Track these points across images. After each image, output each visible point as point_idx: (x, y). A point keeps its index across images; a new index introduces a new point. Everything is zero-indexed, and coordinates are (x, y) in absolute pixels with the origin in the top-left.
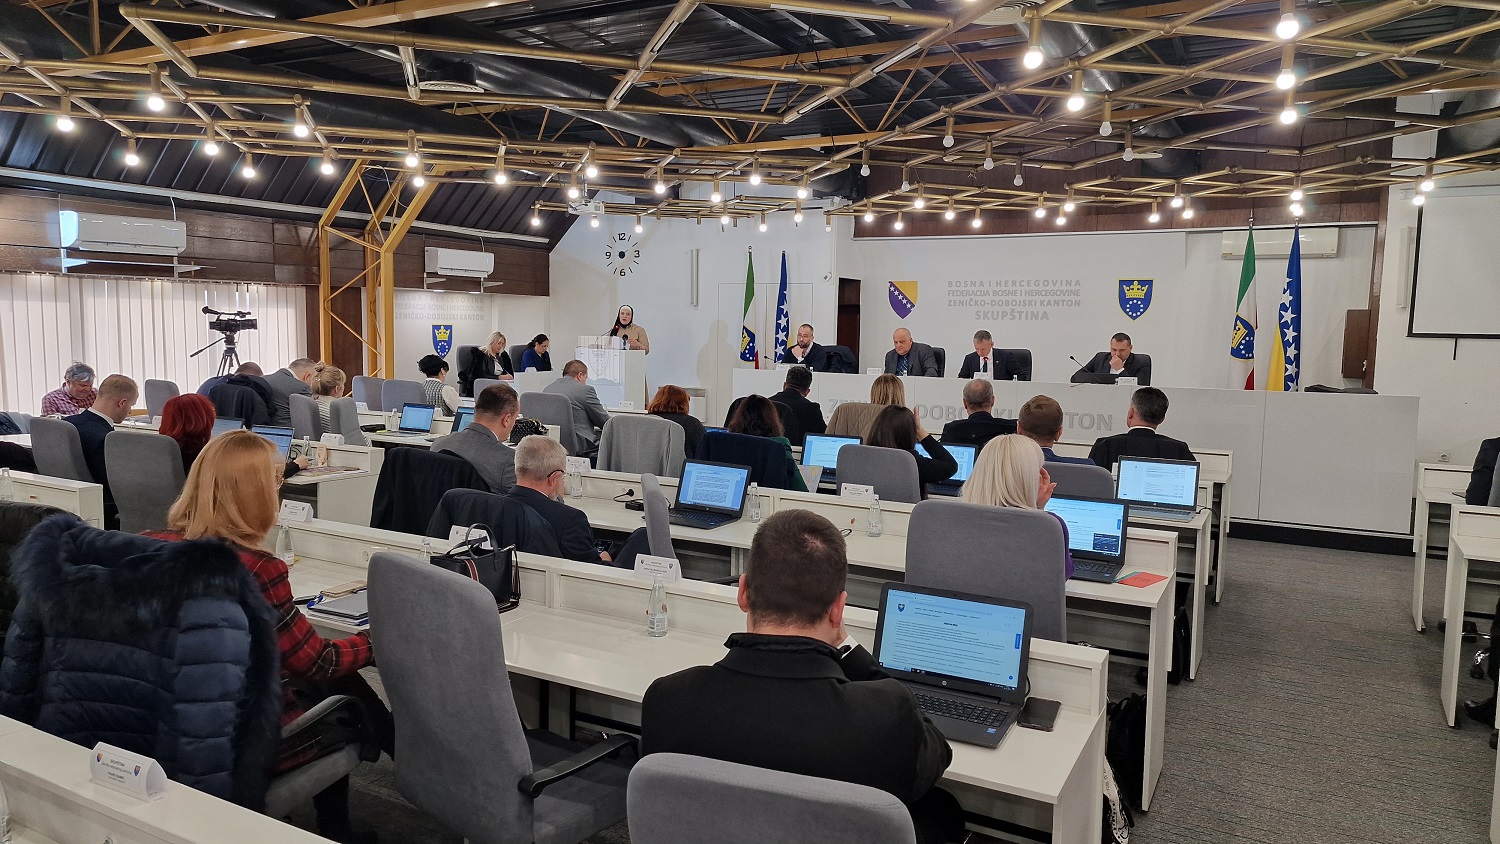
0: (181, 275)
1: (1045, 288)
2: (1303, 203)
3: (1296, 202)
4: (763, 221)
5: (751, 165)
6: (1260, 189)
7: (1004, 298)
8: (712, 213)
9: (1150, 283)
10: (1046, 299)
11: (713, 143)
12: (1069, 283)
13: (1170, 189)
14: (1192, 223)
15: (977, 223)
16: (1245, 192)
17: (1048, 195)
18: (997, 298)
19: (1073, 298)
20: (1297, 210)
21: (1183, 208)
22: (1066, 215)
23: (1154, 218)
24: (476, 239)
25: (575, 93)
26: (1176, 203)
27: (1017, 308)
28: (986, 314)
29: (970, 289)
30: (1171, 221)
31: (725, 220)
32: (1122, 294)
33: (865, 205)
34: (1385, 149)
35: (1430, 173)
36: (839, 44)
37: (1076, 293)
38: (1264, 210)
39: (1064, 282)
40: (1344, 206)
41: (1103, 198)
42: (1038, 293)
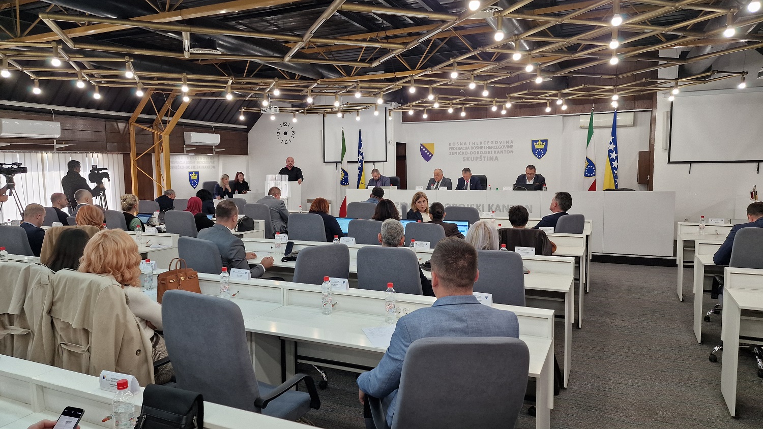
0: (58, 149)
1: (496, 145)
2: (618, 101)
3: (615, 101)
4: (358, 115)
5: (355, 87)
6: (598, 94)
7: (476, 150)
8: (333, 111)
9: (546, 141)
10: (497, 150)
11: (333, 76)
12: (507, 142)
13: (556, 95)
14: (566, 112)
15: (463, 114)
16: (590, 96)
17: (498, 100)
18: (473, 151)
19: (510, 149)
20: (615, 105)
21: (562, 105)
22: (506, 109)
23: (548, 110)
24: (210, 127)
25: (266, 54)
26: (559, 102)
27: (483, 155)
28: (468, 159)
29: (460, 146)
30: (556, 111)
31: (340, 115)
32: (533, 146)
33: (409, 106)
34: (654, 74)
35: (677, 85)
36: (396, 28)
37: (511, 147)
38: (600, 105)
39: (505, 142)
40: (636, 102)
41: (524, 100)
42: (493, 147)
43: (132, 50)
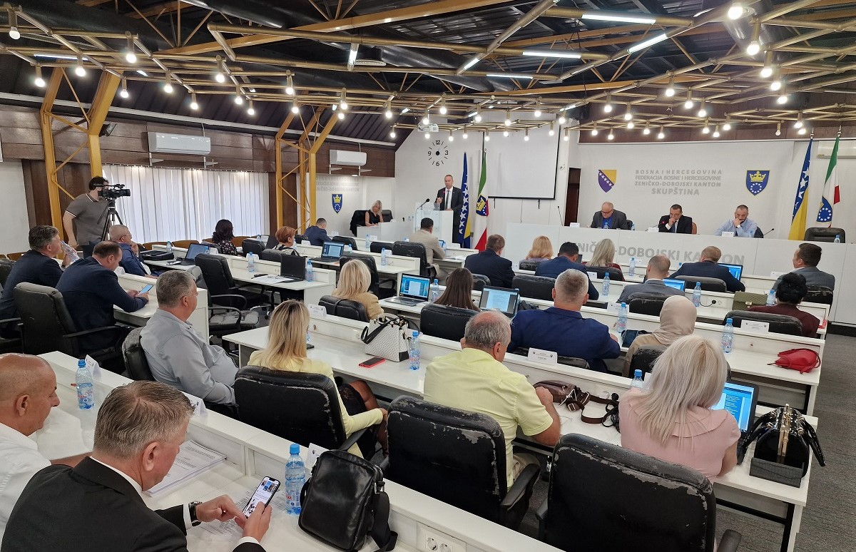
0: (207, 167)
1: (698, 175)
4: (527, 134)
7: (671, 181)
8: (497, 129)
9: (767, 172)
10: (698, 182)
12: (714, 172)
15: (662, 135)
18: (667, 181)
19: (716, 181)
24: (357, 145)
27: (679, 187)
28: (659, 191)
29: (650, 175)
31: (506, 134)
32: (748, 179)
33: (592, 124)
37: (718, 178)
39: (711, 172)
42: (693, 178)
43: (293, 63)
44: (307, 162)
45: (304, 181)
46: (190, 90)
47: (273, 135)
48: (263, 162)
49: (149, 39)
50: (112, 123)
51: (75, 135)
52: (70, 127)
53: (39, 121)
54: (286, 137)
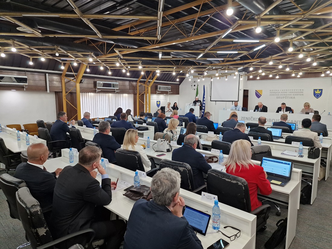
1: (294, 91)
4: (226, 78)
7: (284, 94)
9: (322, 90)
10: (295, 94)
11: (216, 63)
15: (277, 77)
17: (295, 71)
19: (301, 93)
22: (299, 75)
23: (323, 75)
25: (189, 55)
26: (328, 72)
27: (287, 96)
28: (279, 97)
29: (275, 91)
30: (327, 76)
31: (218, 78)
32: (314, 92)
33: (251, 74)
37: (302, 92)
39: (299, 90)
41: (309, 71)
43: (141, 58)
44: (148, 90)
45: (146, 97)
46: (109, 68)
47: (136, 81)
48: (133, 91)
49: (96, 52)
50: (84, 79)
51: (72, 83)
52: (70, 81)
53: (61, 79)
54: (141, 82)
